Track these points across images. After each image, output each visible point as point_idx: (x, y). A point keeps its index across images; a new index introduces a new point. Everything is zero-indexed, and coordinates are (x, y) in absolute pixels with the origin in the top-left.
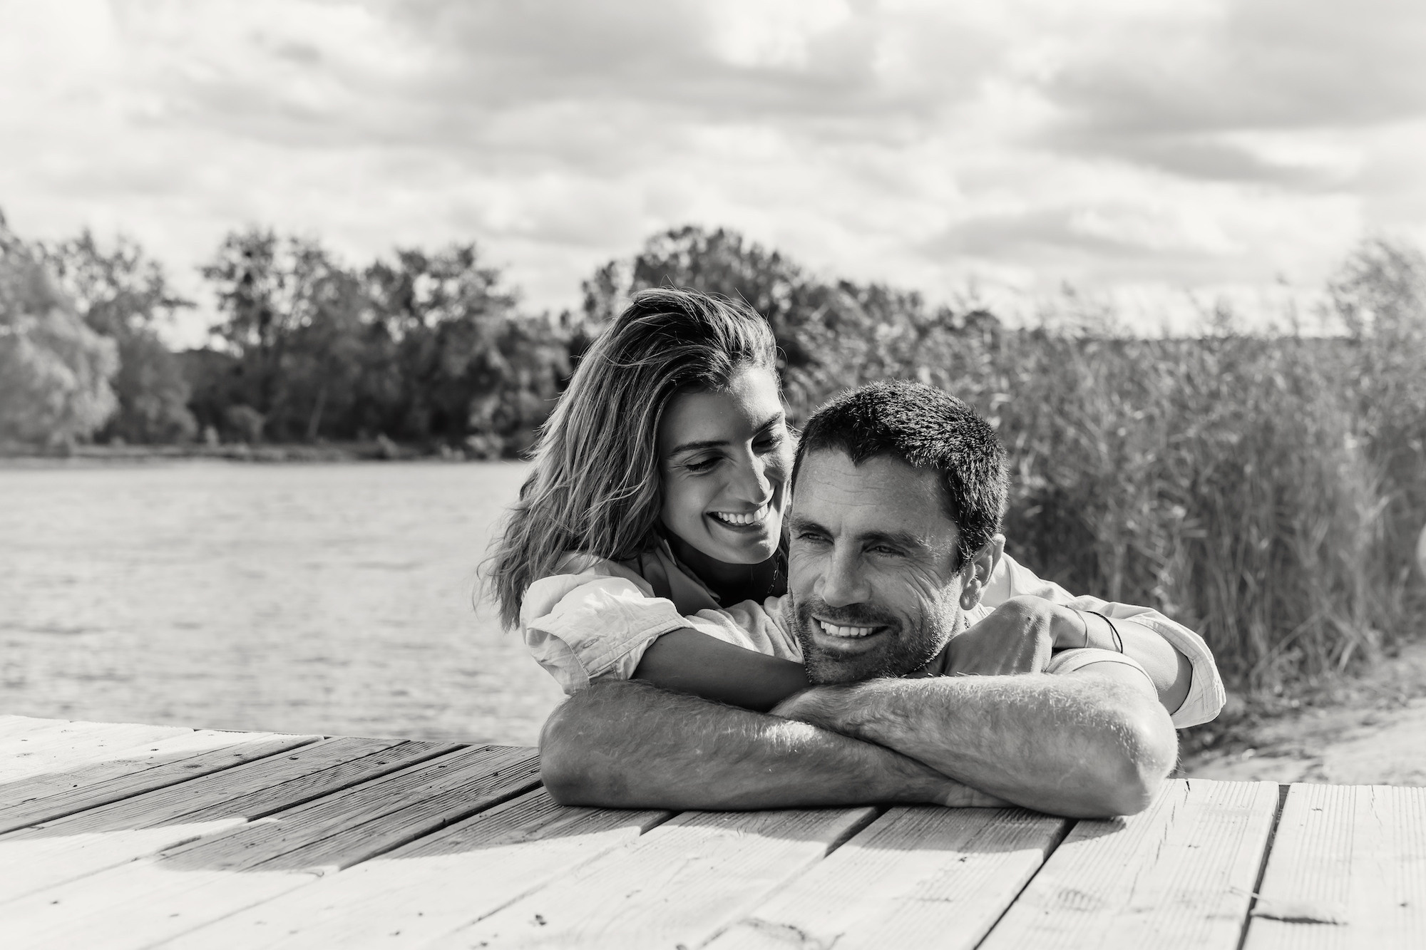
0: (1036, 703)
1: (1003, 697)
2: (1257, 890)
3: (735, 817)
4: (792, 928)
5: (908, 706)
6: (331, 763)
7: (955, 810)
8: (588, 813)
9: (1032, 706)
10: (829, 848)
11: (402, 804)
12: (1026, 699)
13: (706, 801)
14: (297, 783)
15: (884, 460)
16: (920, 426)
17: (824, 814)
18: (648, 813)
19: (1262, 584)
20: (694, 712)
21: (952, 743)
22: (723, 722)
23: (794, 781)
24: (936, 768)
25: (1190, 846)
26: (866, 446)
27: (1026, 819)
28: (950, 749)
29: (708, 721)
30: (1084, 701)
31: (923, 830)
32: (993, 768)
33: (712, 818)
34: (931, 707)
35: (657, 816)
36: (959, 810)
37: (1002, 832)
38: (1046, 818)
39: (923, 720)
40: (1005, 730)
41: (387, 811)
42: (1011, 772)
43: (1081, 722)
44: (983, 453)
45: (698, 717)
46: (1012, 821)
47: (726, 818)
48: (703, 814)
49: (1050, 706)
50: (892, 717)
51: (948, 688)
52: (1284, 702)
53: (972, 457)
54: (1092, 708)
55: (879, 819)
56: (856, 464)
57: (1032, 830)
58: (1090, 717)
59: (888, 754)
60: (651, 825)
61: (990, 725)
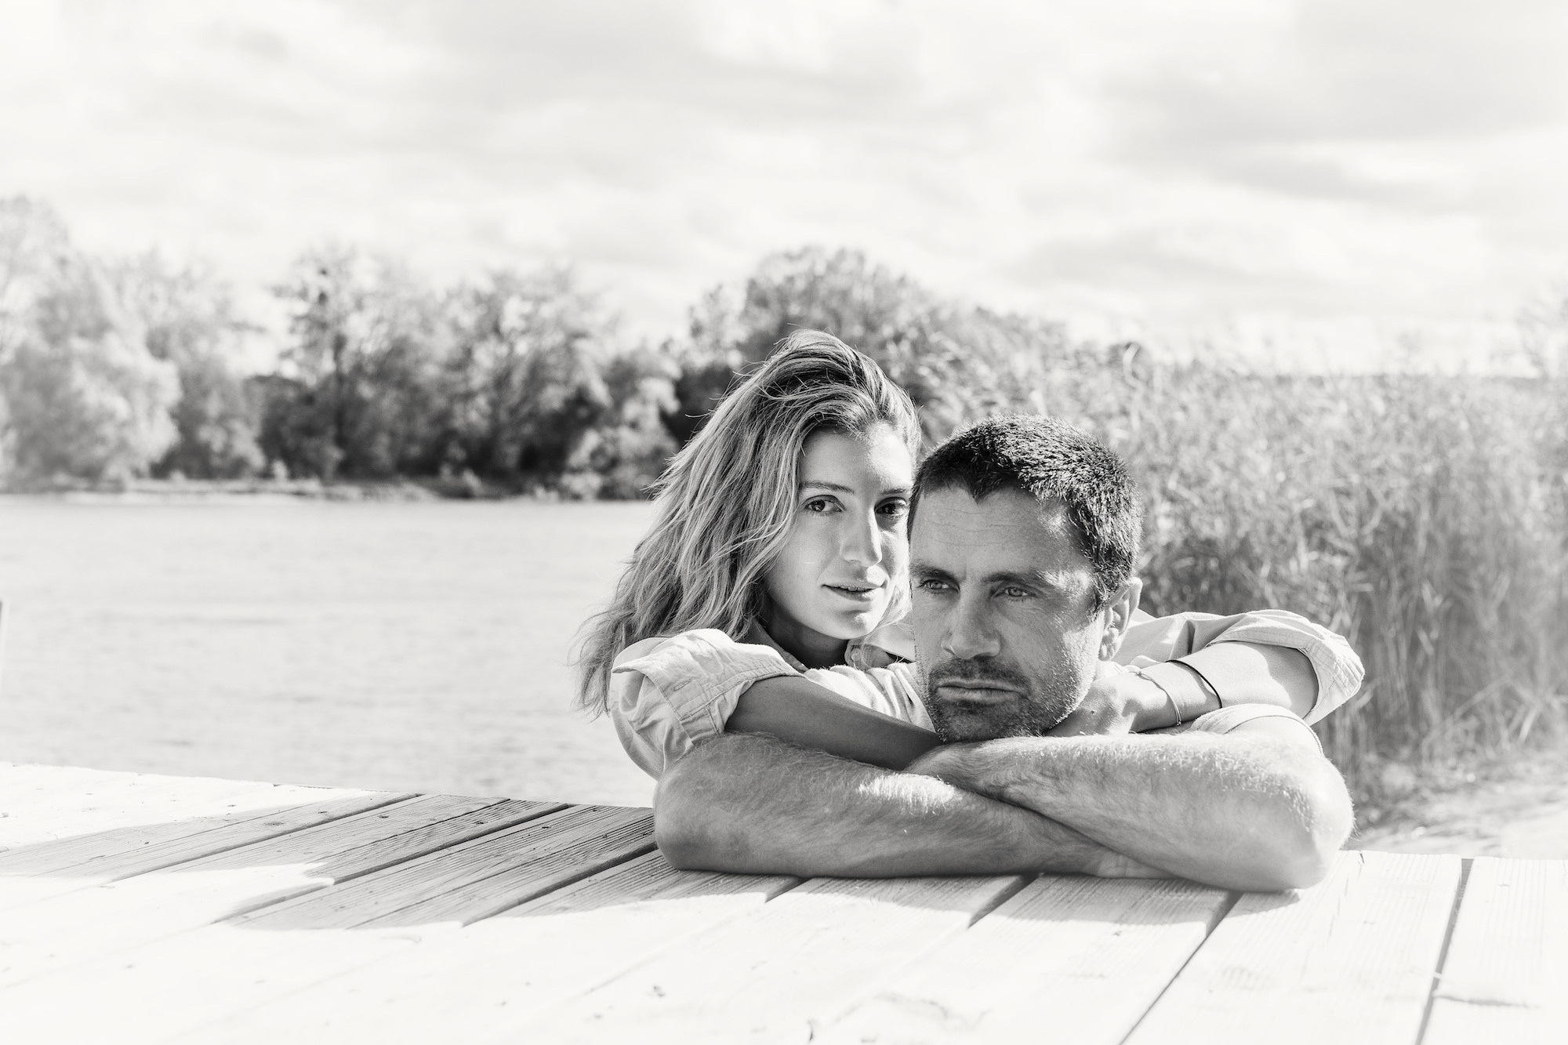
0: (1200, 765)
1: (1164, 758)
2: (1440, 968)
3: (867, 885)
4: (932, 1003)
5: (1058, 767)
6: (425, 821)
7: (1108, 880)
8: (706, 879)
9: (1196, 769)
10: (972, 919)
11: (503, 866)
12: (1190, 761)
13: (834, 864)
14: (387, 843)
15: (1007, 495)
16: (1043, 456)
17: (964, 883)
18: (772, 880)
19: (1436, 644)
20: (823, 769)
21: (1108, 808)
22: (854, 779)
23: (931, 843)
24: (1089, 835)
25: (1365, 922)
26: (988, 479)
27: (1185, 892)
28: (1105, 814)
29: (838, 777)
30: (1254, 764)
31: (1073, 901)
32: (1152, 836)
33: (842, 886)
34: (1083, 768)
35: (782, 882)
36: (1112, 881)
37: (1160, 905)
38: (1208, 890)
39: (1075, 782)
40: (1167, 795)
41: (488, 874)
42: (1173, 841)
43: (1251, 787)
44: (1113, 483)
45: (828, 773)
46: (1171, 894)
47: (857, 886)
48: (833, 882)
49: (1217, 770)
50: (1040, 779)
51: (1103, 748)
52: (1459, 775)
53: (1102, 488)
54: (1262, 771)
55: (1025, 889)
56: (977, 501)
57: (1193, 903)
58: (1260, 781)
59: (1034, 820)
60: (776, 893)
61: (1150, 789)
